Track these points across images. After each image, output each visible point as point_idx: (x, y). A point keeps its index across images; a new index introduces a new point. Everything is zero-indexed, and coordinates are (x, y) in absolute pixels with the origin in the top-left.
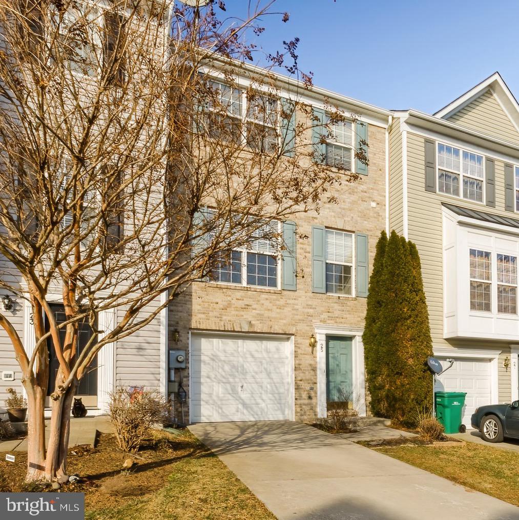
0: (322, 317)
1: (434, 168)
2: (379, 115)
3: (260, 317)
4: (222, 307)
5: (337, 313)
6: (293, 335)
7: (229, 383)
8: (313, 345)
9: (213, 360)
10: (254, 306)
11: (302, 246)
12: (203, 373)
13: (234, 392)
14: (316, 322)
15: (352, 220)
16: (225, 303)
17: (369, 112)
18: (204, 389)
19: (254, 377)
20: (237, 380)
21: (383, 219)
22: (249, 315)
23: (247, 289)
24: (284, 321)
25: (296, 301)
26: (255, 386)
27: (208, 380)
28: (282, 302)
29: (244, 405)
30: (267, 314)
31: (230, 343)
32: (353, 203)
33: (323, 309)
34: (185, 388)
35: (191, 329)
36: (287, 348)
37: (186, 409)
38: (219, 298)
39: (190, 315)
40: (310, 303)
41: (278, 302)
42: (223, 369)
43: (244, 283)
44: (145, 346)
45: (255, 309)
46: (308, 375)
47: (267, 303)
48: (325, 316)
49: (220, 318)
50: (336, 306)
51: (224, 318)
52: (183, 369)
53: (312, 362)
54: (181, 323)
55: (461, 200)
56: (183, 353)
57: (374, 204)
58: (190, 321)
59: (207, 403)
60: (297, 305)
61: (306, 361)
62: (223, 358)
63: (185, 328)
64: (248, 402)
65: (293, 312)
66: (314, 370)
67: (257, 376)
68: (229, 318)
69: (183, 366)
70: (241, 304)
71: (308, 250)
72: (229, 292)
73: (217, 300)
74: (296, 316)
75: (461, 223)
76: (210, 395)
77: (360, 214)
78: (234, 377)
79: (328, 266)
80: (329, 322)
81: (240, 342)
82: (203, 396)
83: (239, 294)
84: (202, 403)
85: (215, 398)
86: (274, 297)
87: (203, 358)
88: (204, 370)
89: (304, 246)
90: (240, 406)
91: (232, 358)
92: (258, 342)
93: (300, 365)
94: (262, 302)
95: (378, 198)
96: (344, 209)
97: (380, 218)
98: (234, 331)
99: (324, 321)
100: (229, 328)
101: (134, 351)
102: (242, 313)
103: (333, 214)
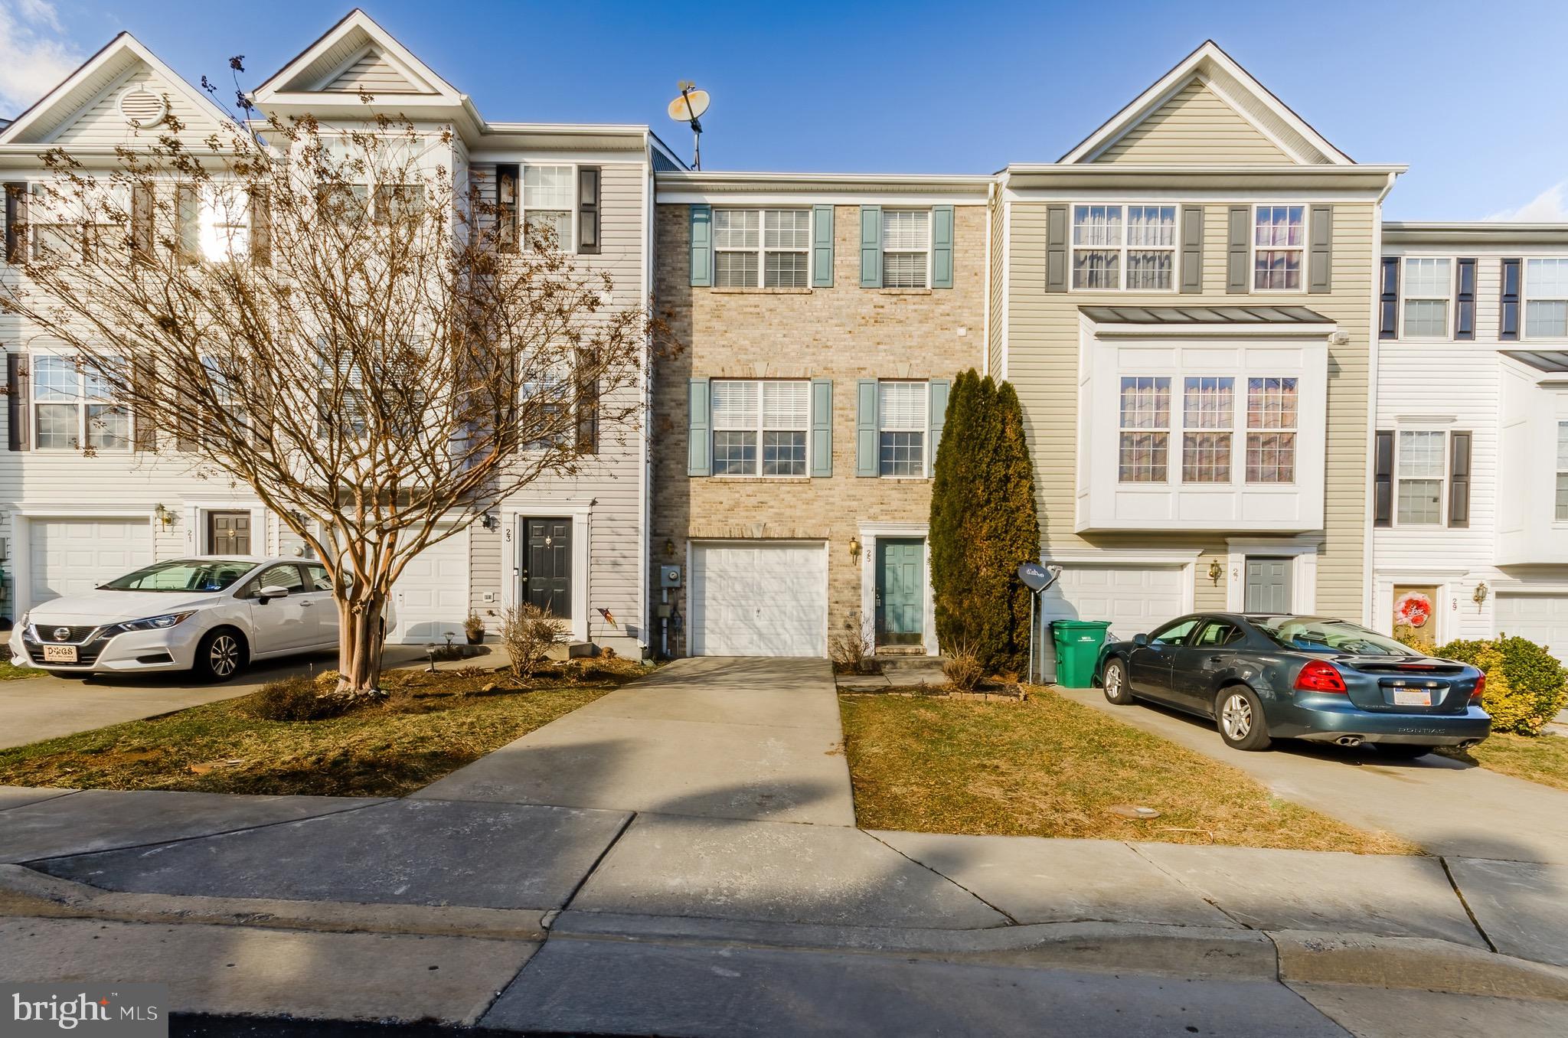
0: (872, 511)
1: (1064, 251)
2: (971, 188)
3: (779, 518)
4: (727, 507)
5: (895, 505)
6: (827, 539)
7: (741, 606)
8: (856, 552)
9: (721, 577)
10: (772, 503)
11: (841, 412)
12: (707, 594)
13: (746, 619)
14: (861, 520)
15: (923, 362)
16: (732, 502)
17: (953, 187)
18: (709, 614)
19: (773, 599)
20: (751, 602)
21: (978, 352)
22: (763, 516)
23: (761, 481)
24: (814, 521)
25: (832, 492)
26: (776, 611)
27: (714, 603)
28: (811, 495)
29: (760, 635)
30: (788, 512)
31: (742, 553)
32: (927, 335)
33: (873, 500)
34: (681, 612)
35: (688, 538)
36: (820, 558)
37: (682, 638)
38: (724, 495)
39: (688, 521)
40: (851, 492)
41: (804, 495)
42: (733, 588)
43: (759, 474)
45: (772, 507)
46: (847, 594)
47: (788, 498)
48: (876, 509)
49: (725, 521)
50: (895, 494)
51: (731, 521)
52: (677, 588)
53: (853, 577)
54: (676, 531)
55: (1121, 294)
56: (677, 569)
57: (962, 331)
58: (687, 527)
59: (712, 632)
60: (833, 497)
61: (847, 575)
62: (733, 574)
63: (681, 537)
64: (764, 631)
65: (828, 507)
66: (856, 588)
67: (777, 597)
68: (737, 521)
69: (677, 584)
70: (753, 501)
71: (851, 416)
72: (738, 487)
73: (721, 499)
74: (831, 514)
75: (1100, 336)
76: (716, 622)
77: (937, 351)
78: (747, 598)
79: (885, 438)
80: (881, 517)
81: (756, 552)
82: (707, 623)
83: (750, 489)
84: (706, 631)
85: (723, 626)
86: (799, 488)
87: (708, 574)
88: (710, 589)
89: (845, 412)
90: (755, 637)
91: (744, 574)
92: (779, 551)
93: (835, 580)
94: (781, 496)
95: (969, 320)
96: (910, 347)
97: (974, 352)
98: (743, 538)
99: (874, 518)
100: (736, 533)
102: (754, 514)
103: (891, 358)
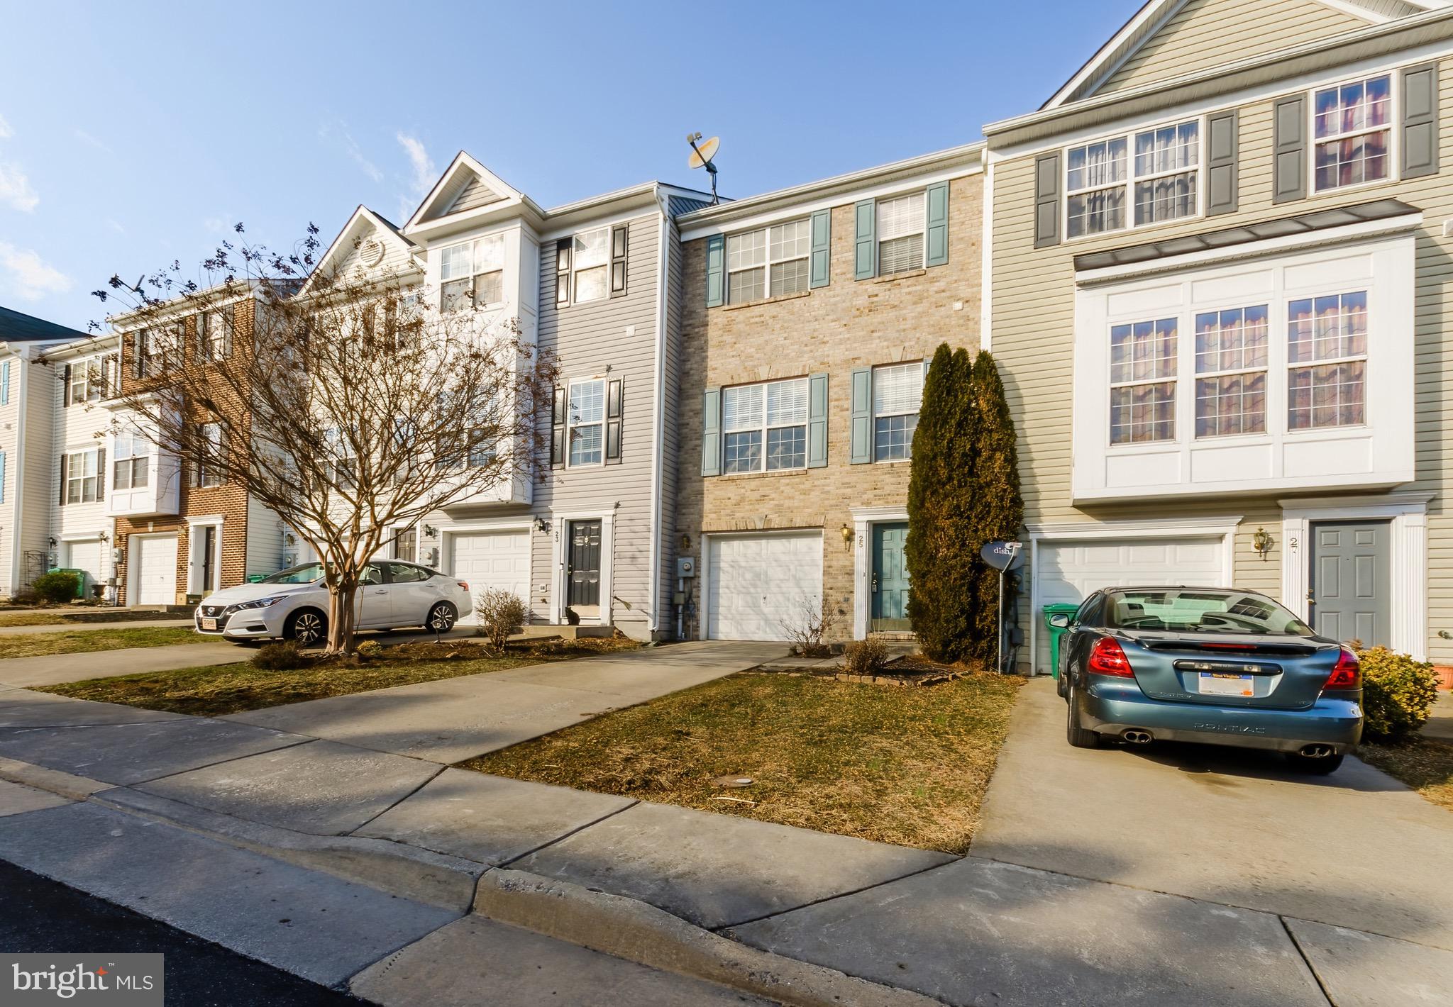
0: (865, 497)
1: (1056, 203)
2: (965, 158)
3: (779, 509)
4: (734, 502)
5: (888, 489)
6: (822, 527)
7: (749, 593)
8: (850, 538)
9: (732, 567)
10: (773, 496)
11: (836, 403)
12: (722, 583)
13: (755, 606)
14: (855, 506)
15: (917, 343)
16: (739, 498)
17: (946, 163)
18: (723, 601)
19: (779, 587)
20: (759, 590)
21: (976, 323)
22: (765, 509)
23: (763, 476)
24: (810, 510)
25: (828, 481)
26: (780, 598)
27: (727, 591)
28: (808, 485)
29: (766, 620)
30: (787, 503)
31: (752, 544)
32: (921, 315)
33: (866, 486)
34: (694, 600)
35: (702, 532)
36: (818, 544)
37: (695, 623)
38: (732, 492)
39: (701, 517)
40: (846, 480)
41: (802, 486)
42: (743, 576)
43: (763, 470)
44: (638, 554)
45: (773, 499)
46: (842, 581)
47: (788, 490)
48: (870, 495)
49: (732, 515)
50: (888, 479)
51: (737, 515)
52: (692, 578)
53: (847, 563)
54: (692, 527)
55: (1130, 232)
56: (691, 560)
57: (958, 305)
58: (700, 523)
59: (726, 618)
60: (828, 485)
61: (839, 561)
62: (743, 564)
63: (696, 531)
64: (771, 617)
65: (823, 496)
66: (850, 574)
67: (783, 585)
68: (742, 515)
69: (691, 574)
70: (756, 495)
71: (846, 406)
72: (743, 483)
73: (729, 495)
74: (826, 502)
75: (1084, 285)
76: (729, 608)
77: (932, 329)
78: (755, 586)
79: (879, 423)
80: (874, 503)
81: (764, 542)
82: (721, 610)
83: (753, 484)
84: (720, 617)
85: (734, 612)
86: (797, 480)
87: (722, 565)
88: (724, 579)
89: (840, 403)
90: (762, 623)
91: (753, 564)
92: (784, 541)
93: (829, 567)
94: (782, 488)
95: (965, 292)
96: (904, 330)
97: (971, 324)
98: (747, 530)
99: (868, 503)
100: (742, 526)
101: (628, 561)
102: (757, 507)
103: (885, 343)
